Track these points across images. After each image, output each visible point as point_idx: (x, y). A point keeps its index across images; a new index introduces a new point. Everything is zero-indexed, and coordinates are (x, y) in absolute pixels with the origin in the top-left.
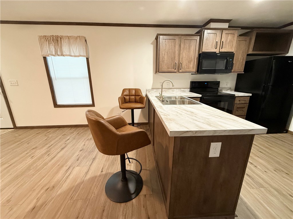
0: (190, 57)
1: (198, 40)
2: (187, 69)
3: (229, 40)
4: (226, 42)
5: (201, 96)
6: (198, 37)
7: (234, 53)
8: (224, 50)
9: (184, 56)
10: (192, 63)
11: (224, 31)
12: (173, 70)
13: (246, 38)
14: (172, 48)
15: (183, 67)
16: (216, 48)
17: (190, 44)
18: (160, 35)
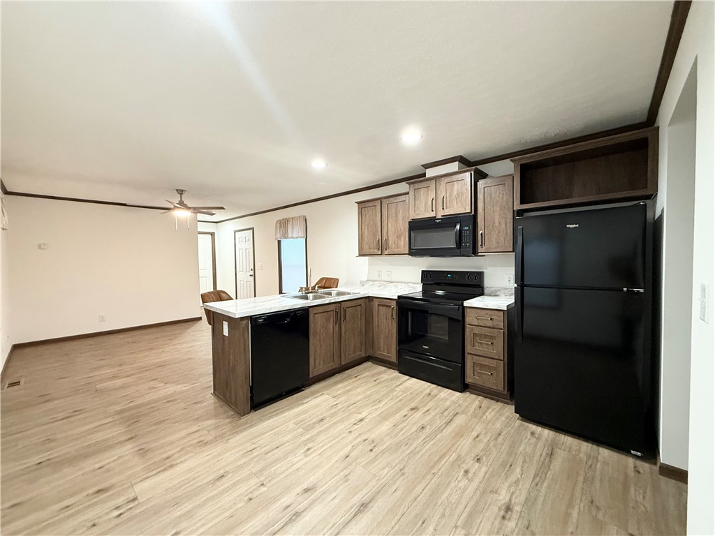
0: (399, 229)
1: (407, 201)
2: (396, 250)
3: (455, 193)
4: (450, 196)
5: (396, 298)
6: (407, 196)
7: (473, 213)
8: (448, 212)
9: (390, 228)
10: (402, 238)
11: (443, 179)
12: (376, 251)
13: (503, 179)
14: (373, 218)
15: (390, 246)
16: (432, 211)
17: (396, 209)
18: (359, 203)
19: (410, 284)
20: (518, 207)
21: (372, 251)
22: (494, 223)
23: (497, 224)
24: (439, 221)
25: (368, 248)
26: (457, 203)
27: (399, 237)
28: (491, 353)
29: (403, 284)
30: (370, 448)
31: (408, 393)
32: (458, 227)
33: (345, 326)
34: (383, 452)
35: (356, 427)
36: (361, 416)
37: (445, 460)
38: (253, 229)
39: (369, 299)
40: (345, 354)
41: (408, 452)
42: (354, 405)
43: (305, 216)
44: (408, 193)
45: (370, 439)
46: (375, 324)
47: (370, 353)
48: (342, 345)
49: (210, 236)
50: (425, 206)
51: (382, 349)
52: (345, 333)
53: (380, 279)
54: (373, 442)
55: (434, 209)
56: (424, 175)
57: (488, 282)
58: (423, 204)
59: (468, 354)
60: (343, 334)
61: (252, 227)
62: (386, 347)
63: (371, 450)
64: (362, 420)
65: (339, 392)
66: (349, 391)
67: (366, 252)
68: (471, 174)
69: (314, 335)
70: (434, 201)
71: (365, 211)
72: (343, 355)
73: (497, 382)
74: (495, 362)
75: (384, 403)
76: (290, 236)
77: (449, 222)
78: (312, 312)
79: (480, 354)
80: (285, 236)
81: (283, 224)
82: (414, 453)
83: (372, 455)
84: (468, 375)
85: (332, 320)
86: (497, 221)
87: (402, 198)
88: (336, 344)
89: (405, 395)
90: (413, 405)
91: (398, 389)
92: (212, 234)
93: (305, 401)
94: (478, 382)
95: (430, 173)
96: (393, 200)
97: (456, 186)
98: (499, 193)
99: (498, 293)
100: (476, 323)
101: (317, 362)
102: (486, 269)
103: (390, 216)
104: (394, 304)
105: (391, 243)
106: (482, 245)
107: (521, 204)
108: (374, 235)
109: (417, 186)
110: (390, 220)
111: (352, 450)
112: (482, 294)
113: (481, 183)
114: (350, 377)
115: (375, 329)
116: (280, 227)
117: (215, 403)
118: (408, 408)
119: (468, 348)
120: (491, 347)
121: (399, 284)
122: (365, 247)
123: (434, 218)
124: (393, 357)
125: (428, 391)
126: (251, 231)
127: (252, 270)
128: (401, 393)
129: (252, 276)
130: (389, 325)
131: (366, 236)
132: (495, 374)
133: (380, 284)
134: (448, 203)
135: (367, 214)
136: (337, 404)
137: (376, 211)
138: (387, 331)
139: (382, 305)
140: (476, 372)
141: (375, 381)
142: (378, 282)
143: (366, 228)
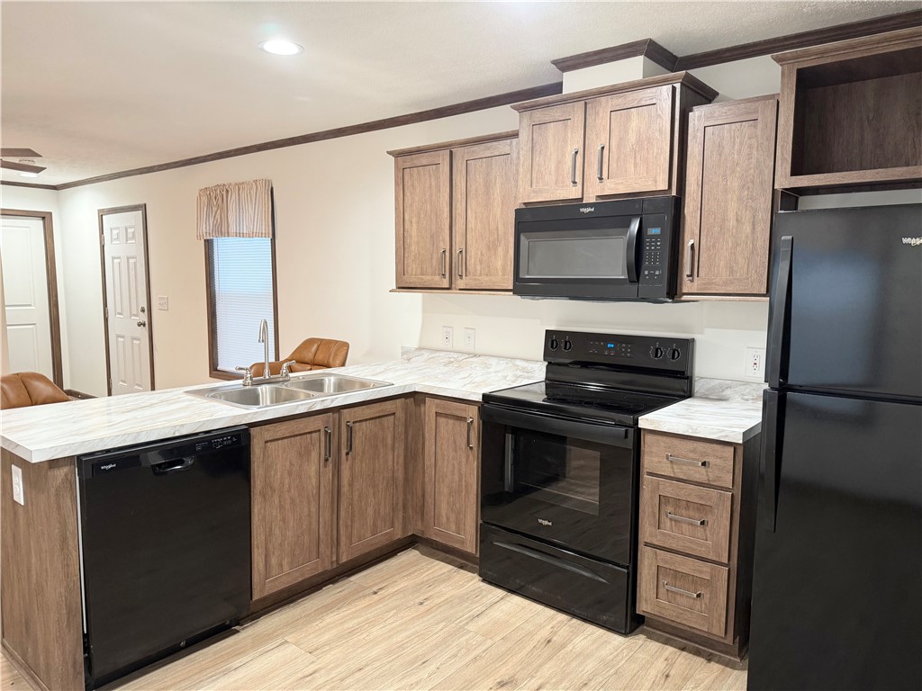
0: (492, 227)
1: (514, 155)
2: (484, 278)
3: (632, 138)
4: (619, 146)
6: (514, 141)
7: (674, 193)
8: (613, 187)
9: (471, 224)
10: (500, 251)
12: (437, 278)
13: (753, 106)
14: (431, 196)
15: (470, 268)
16: (574, 182)
17: (488, 174)
18: (398, 155)
19: (518, 362)
20: (786, 181)
21: (428, 280)
22: (725, 220)
23: (732, 223)
24: (589, 210)
25: (419, 272)
26: (635, 165)
27: (492, 247)
28: (700, 544)
29: (503, 362)
31: (498, 638)
32: (635, 226)
33: (352, 468)
38: (144, 208)
39: (416, 397)
40: (350, 538)
42: (357, 675)
43: (270, 182)
44: (515, 135)
46: (429, 460)
47: (415, 528)
48: (342, 513)
49: (40, 223)
50: (557, 169)
51: (444, 520)
52: (351, 485)
53: (449, 347)
55: (578, 180)
56: (558, 88)
57: (704, 367)
58: (553, 166)
59: (647, 544)
60: (345, 489)
61: (141, 202)
62: (453, 518)
65: (326, 637)
66: (352, 632)
67: (412, 280)
68: (674, 89)
69: (264, 494)
70: (579, 157)
71: (411, 175)
72: (343, 539)
73: (712, 614)
74: (707, 567)
75: (433, 667)
76: (233, 229)
77: (613, 212)
78: (259, 436)
79: (674, 546)
80: (223, 230)
81: (216, 199)
84: (644, 595)
85: (314, 455)
86: (731, 215)
87: (503, 146)
88: (326, 515)
89: (489, 643)
90: (504, 672)
91: (472, 627)
92: (45, 218)
94: (666, 614)
95: (574, 82)
96: (480, 150)
97: (636, 120)
98: (741, 144)
99: (727, 393)
100: (667, 471)
101: (274, 561)
102: (702, 333)
103: (471, 195)
104: (473, 414)
105: (471, 262)
106: (691, 275)
107: (793, 174)
108: (434, 237)
109: (539, 115)
110: (472, 203)
112: (688, 394)
113: (698, 115)
114: (359, 593)
115: (430, 472)
116: (210, 206)
118: (490, 683)
119: (647, 532)
120: (700, 530)
122: (413, 267)
123: (578, 203)
124: (468, 539)
125: (544, 633)
126: (139, 213)
127: (143, 311)
128: (479, 638)
129: (144, 325)
130: (460, 463)
131: (415, 239)
132: (707, 596)
133: (446, 360)
134: (613, 165)
135: (416, 183)
136: (314, 672)
137: (437, 178)
138: (456, 477)
139: (447, 416)
140: (662, 590)
141: (421, 604)
142: (442, 354)
143: (414, 220)
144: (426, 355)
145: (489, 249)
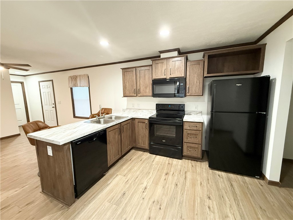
1: (151, 69)
2: (145, 94)
3: (177, 67)
4: (174, 68)
5: (148, 118)
6: (151, 67)
7: (185, 77)
8: (173, 76)
9: (141, 83)
10: (148, 88)
11: (170, 59)
12: (133, 94)
13: (199, 61)
14: (131, 77)
15: (141, 92)
16: (165, 75)
17: (145, 73)
18: (123, 69)
19: (149, 110)
20: (206, 75)
21: (131, 94)
22: (194, 82)
23: (195, 83)
24: (168, 80)
25: (129, 93)
26: (177, 72)
27: (146, 88)
28: (196, 141)
29: (146, 111)
30: (159, 207)
31: (160, 165)
32: (178, 83)
33: (123, 135)
34: (166, 208)
35: (145, 194)
36: (144, 186)
37: (196, 203)
38: (52, 81)
39: (133, 119)
41: (178, 203)
42: (137, 179)
43: (87, 75)
44: (151, 65)
45: (156, 201)
46: (136, 132)
47: (134, 145)
48: (122, 145)
49: (21, 84)
50: (161, 72)
51: (140, 143)
52: (123, 139)
53: (134, 108)
54: (158, 202)
56: (160, 56)
58: (160, 72)
59: (185, 142)
61: (51, 79)
62: (142, 142)
63: (160, 209)
64: (146, 188)
65: (126, 172)
66: (130, 170)
67: (127, 94)
68: (185, 58)
69: (109, 143)
70: (166, 70)
71: (126, 73)
72: (123, 151)
73: (198, 153)
74: (197, 145)
75: (151, 174)
76: (79, 85)
77: (173, 81)
78: (108, 131)
79: (190, 142)
80: (76, 85)
81: (74, 78)
82: (181, 203)
83: (162, 211)
84: (184, 151)
85: (117, 133)
86: (195, 81)
87: (148, 68)
88: (120, 146)
89: (159, 166)
90: (165, 171)
91: (153, 163)
92: (22, 83)
93: (109, 183)
94: (189, 155)
95: (163, 56)
96: (142, 68)
97: (177, 63)
98: (197, 68)
99: (191, 113)
100: (189, 129)
101: (111, 157)
102: (186, 103)
103: (141, 77)
104: (147, 122)
105: (142, 90)
106: (188, 92)
107: (208, 74)
108: (132, 86)
109: (157, 62)
110: (141, 79)
111: (150, 212)
113: (188, 63)
114: (127, 161)
115: (137, 134)
116: (72, 80)
117: (45, 200)
118: (164, 175)
119: (185, 140)
120: (195, 139)
121: (144, 110)
122: (127, 92)
123: (166, 79)
124: (147, 146)
125: (167, 162)
126: (51, 82)
127: (53, 104)
128: (156, 166)
129: (54, 107)
130: (144, 131)
131: (128, 86)
132: (197, 150)
133: (133, 111)
134: (173, 72)
135: (128, 75)
136: (128, 180)
137: (133, 74)
138: (143, 134)
139: (140, 122)
140: (188, 150)
141: (141, 161)
142: (132, 110)
143: (127, 82)
144: (128, 110)
145: (145, 88)
